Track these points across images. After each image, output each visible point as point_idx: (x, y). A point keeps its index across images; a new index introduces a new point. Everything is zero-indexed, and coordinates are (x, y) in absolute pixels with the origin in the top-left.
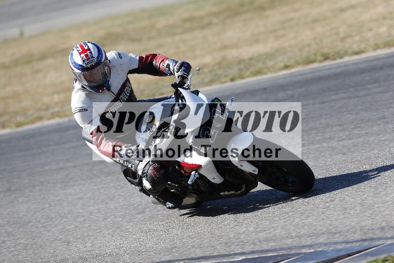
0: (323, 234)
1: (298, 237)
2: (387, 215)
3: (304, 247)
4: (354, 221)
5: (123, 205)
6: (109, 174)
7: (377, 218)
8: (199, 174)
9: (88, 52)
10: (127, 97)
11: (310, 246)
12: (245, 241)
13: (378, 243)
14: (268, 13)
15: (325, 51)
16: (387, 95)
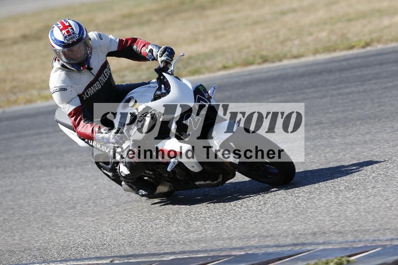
0: (254, 237)
1: (229, 238)
2: (319, 220)
3: (234, 249)
4: (286, 225)
5: (54, 200)
6: (41, 167)
7: (309, 223)
10: (106, 79)
11: (241, 249)
12: (176, 241)
13: (309, 248)
14: (208, 12)
15: (264, 53)
16: (324, 100)
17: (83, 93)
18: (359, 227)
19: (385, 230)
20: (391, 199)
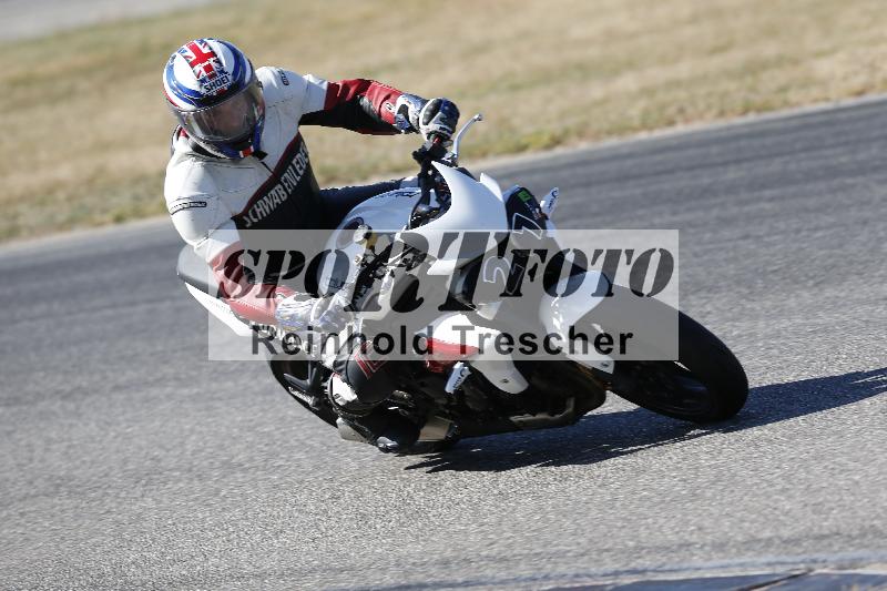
0: (312, 571)
8: (471, 369)
9: (212, 59)
10: (298, 178)
17: (245, 213)
18: (545, 546)
19: (601, 551)
20: (613, 483)
